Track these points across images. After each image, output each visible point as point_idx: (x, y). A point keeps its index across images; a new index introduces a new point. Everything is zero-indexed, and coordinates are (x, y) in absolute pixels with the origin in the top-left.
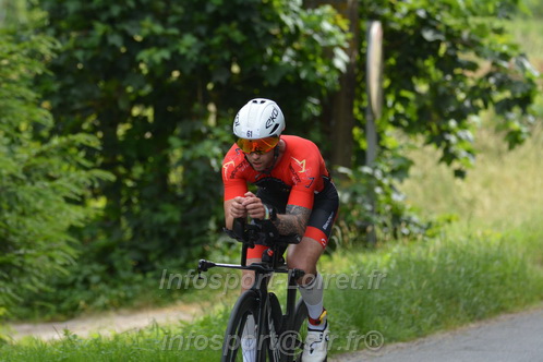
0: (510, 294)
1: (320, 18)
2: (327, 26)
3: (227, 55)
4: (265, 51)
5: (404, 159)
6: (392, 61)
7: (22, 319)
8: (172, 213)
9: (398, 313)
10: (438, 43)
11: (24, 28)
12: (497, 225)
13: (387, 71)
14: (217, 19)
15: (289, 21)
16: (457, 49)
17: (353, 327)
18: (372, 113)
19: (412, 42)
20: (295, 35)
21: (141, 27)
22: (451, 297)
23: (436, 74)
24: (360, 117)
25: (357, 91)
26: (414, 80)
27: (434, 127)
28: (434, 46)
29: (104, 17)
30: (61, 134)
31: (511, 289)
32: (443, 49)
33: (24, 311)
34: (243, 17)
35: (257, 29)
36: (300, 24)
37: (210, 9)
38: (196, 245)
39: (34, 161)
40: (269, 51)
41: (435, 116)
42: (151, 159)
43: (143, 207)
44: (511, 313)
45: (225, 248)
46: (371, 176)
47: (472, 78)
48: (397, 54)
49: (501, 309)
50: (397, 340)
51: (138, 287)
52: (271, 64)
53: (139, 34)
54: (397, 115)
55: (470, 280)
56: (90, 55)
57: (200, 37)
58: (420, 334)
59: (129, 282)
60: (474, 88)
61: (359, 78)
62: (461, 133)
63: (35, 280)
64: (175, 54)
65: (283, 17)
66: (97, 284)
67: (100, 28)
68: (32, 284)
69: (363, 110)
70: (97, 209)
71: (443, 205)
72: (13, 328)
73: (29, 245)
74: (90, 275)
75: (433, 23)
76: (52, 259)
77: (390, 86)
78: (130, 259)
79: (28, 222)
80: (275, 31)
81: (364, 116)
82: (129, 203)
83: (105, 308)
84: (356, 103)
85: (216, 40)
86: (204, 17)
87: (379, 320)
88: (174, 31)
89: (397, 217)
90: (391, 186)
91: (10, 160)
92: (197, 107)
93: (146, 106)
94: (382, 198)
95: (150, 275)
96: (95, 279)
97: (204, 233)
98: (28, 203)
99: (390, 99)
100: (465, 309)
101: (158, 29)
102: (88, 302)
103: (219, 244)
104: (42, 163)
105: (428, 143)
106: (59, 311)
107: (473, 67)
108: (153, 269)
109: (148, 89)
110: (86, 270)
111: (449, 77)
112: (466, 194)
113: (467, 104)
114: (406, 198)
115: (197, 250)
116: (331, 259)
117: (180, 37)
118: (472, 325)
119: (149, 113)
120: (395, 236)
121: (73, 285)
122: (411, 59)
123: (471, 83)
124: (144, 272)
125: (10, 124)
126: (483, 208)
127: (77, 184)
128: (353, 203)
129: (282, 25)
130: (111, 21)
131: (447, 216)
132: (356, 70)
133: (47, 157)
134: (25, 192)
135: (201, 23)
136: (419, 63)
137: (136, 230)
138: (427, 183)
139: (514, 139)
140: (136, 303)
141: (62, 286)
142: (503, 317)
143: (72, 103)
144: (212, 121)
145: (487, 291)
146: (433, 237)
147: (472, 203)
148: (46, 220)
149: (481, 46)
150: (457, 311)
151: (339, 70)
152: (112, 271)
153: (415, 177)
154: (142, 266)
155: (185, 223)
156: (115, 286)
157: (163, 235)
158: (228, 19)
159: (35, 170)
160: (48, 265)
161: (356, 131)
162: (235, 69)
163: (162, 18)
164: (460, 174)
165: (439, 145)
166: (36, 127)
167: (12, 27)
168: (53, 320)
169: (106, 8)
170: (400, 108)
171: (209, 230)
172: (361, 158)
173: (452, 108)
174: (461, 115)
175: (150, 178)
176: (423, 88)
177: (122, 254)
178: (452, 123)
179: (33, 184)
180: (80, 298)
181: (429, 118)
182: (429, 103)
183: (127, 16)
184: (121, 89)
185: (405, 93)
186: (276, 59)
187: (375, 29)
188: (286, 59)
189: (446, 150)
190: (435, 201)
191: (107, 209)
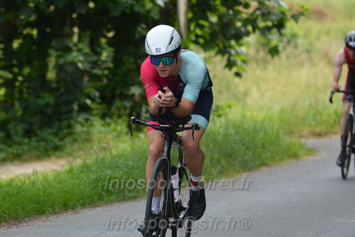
0: (268, 154)
6: (194, 1)
8: (49, 99)
12: (261, 109)
13: (190, 7)
22: (231, 156)
23: (222, 9)
25: (171, 20)
26: (209, 14)
27: (221, 45)
31: (269, 151)
38: (65, 120)
41: (221, 37)
42: (35, 63)
43: (29, 94)
44: (270, 166)
45: (84, 122)
47: (245, 13)
49: (263, 164)
51: (26, 147)
54: (197, 36)
55: (244, 145)
59: (20, 144)
60: (246, 19)
61: (173, 12)
62: (238, 48)
71: (226, 95)
77: (192, 17)
78: (21, 128)
82: (21, 92)
83: (4, 160)
92: (66, 29)
93: (33, 28)
95: (34, 139)
97: (70, 111)
99: (192, 26)
100: (240, 163)
103: (80, 119)
105: (217, 54)
107: (247, 6)
108: (36, 135)
109: (33, 18)
111: (231, 12)
112: (241, 89)
113: (243, 29)
115: (65, 123)
118: (244, 174)
119: (35, 32)
123: (244, 16)
124: (30, 137)
126: (252, 98)
131: (228, 103)
132: (170, 7)
136: (212, 2)
137: (25, 109)
139: (274, 51)
140: (25, 157)
142: (264, 169)
144: (75, 39)
145: (254, 153)
146: (219, 116)
147: (246, 94)
150: (234, 165)
151: (159, 6)
152: (8, 136)
154: (29, 133)
155: (57, 105)
156: (10, 146)
157: (42, 113)
162: (91, 5)
164: (238, 74)
165: (224, 56)
170: (199, 32)
171: (73, 110)
173: (233, 32)
174: (238, 37)
175: (35, 75)
176: (214, 19)
177: (16, 126)
178: (233, 42)
181: (217, 38)
182: (217, 28)
184: (17, 17)
185: (202, 22)
189: (229, 60)
191: (6, 95)
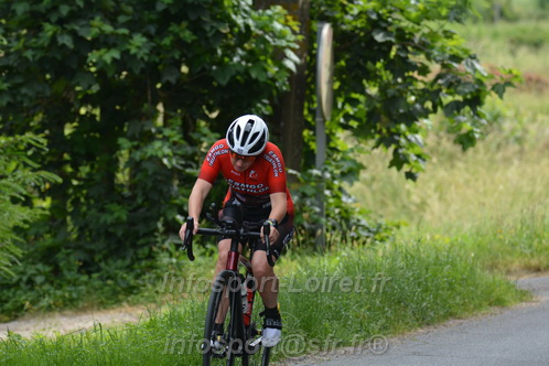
0: (458, 300)
1: (271, 18)
2: (278, 26)
3: (176, 56)
4: (215, 51)
5: (354, 161)
6: (343, 63)
8: (120, 213)
9: (347, 317)
10: (389, 45)
13: (337, 73)
14: (167, 18)
15: (240, 21)
16: (408, 51)
17: (301, 331)
18: (323, 116)
19: (363, 44)
20: (246, 34)
21: (91, 26)
22: (399, 302)
23: (387, 76)
24: (310, 118)
25: (308, 92)
26: (365, 83)
27: (384, 130)
28: (385, 48)
29: (54, 19)
30: (9, 133)
31: (459, 294)
32: (393, 52)
34: (193, 17)
35: (207, 28)
36: (251, 23)
37: (160, 7)
38: (143, 245)
40: (219, 52)
41: (384, 118)
42: (98, 159)
43: (89, 207)
45: (172, 249)
46: (320, 178)
47: (422, 82)
48: (347, 56)
49: (450, 315)
51: (83, 288)
52: (220, 64)
53: (90, 33)
54: (347, 117)
55: (420, 284)
56: (40, 55)
57: (150, 37)
59: (74, 283)
60: (424, 91)
61: (309, 80)
62: (409, 136)
64: (125, 53)
65: (233, 16)
66: (42, 284)
67: (49, 29)
69: (312, 112)
70: (43, 209)
71: (392, 208)
74: (34, 275)
75: (384, 25)
77: (340, 88)
78: (75, 259)
80: (225, 29)
81: (314, 118)
82: (77, 202)
83: (49, 308)
84: (306, 104)
85: (167, 41)
86: (153, 16)
87: (327, 324)
89: (346, 216)
90: (340, 189)
92: (146, 107)
93: (94, 107)
94: (331, 200)
95: (95, 275)
96: (39, 279)
97: (152, 232)
99: (340, 102)
100: (414, 314)
101: (108, 28)
102: (33, 303)
103: (166, 245)
105: (377, 146)
106: (3, 311)
107: (424, 71)
108: (99, 270)
109: (95, 88)
110: (31, 271)
111: (400, 80)
112: (415, 198)
113: (418, 106)
114: (355, 201)
115: (143, 251)
117: (130, 37)
119: (97, 112)
120: (344, 239)
121: (17, 285)
122: (361, 62)
123: (421, 86)
124: (89, 273)
126: (432, 212)
127: (24, 185)
128: (302, 204)
129: (233, 24)
130: (61, 22)
131: (396, 222)
132: (306, 72)
135: (151, 22)
136: (369, 65)
137: (81, 229)
138: (376, 186)
139: (466, 141)
140: (81, 304)
141: (6, 286)
142: (451, 322)
143: (21, 102)
144: (160, 121)
145: (435, 298)
146: (382, 240)
147: (422, 205)
149: (432, 48)
150: (405, 316)
151: (289, 71)
152: (57, 271)
153: (365, 181)
154: (87, 267)
155: (131, 223)
156: (60, 287)
157: (109, 235)
158: (179, 19)
161: (306, 133)
162: (185, 69)
163: (111, 18)
164: (410, 176)
165: (388, 147)
169: (55, 8)
170: (349, 110)
171: (156, 230)
172: (311, 159)
173: (402, 111)
174: (410, 118)
175: (98, 178)
176: (373, 90)
177: (68, 255)
178: (403, 127)
180: (25, 298)
181: (378, 120)
182: (379, 105)
183: (75, 16)
184: (70, 88)
185: (354, 95)
186: (226, 59)
187: (326, 30)
188: (236, 59)
189: (396, 153)
190: (384, 204)
191: (52, 208)
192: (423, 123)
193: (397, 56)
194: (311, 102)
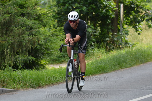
0: (149, 58)
1: (111, 2)
3: (92, 11)
4: (100, 10)
5: (127, 30)
6: (125, 12)
7: (52, 64)
9: (127, 62)
10: (134, 7)
11: (52, 6)
12: (147, 44)
13: (124, 13)
14: (90, 3)
15: (105, 3)
16: (138, 9)
17: (118, 65)
18: (121, 22)
19: (129, 8)
20: (106, 6)
21: (75, 5)
23: (134, 14)
24: (119, 23)
25: (118, 17)
26: (130, 15)
27: (134, 25)
28: (134, 8)
29: (68, 3)
30: (59, 27)
32: (136, 9)
33: (52, 62)
34: (95, 3)
35: (98, 5)
36: (107, 4)
37: (89, 1)
39: (54, 32)
40: (101, 10)
41: (134, 22)
45: (92, 49)
46: (121, 35)
48: (126, 10)
49: (148, 61)
50: (127, 68)
52: (101, 12)
53: (75, 6)
54: (126, 22)
55: (141, 55)
57: (87, 7)
58: (131, 66)
60: (142, 17)
61: (119, 15)
62: (139, 26)
63: (54, 56)
64: (82, 10)
65: (103, 3)
66: (66, 57)
67: (67, 5)
68: (53, 57)
69: (119, 21)
71: (136, 40)
72: (50, 65)
73: (53, 49)
75: (133, 4)
76: (57, 52)
77: (125, 17)
79: (53, 45)
80: (102, 5)
81: (120, 22)
84: (118, 20)
85: (90, 8)
86: (87, 3)
87: (123, 63)
88: (82, 6)
89: (126, 43)
90: (125, 36)
91: (49, 32)
94: (123, 39)
96: (66, 56)
98: (53, 41)
99: (125, 19)
100: (140, 61)
101: (79, 5)
103: (91, 48)
104: (55, 33)
105: (133, 28)
106: (59, 62)
107: (142, 13)
111: (137, 15)
112: (141, 38)
113: (140, 20)
114: (128, 39)
116: (113, 52)
117: (83, 7)
118: (142, 64)
120: (126, 47)
121: (62, 57)
122: (129, 11)
123: (141, 16)
125: (49, 25)
126: (144, 41)
127: (62, 37)
128: (118, 40)
129: (103, 4)
130: (69, 4)
131: (137, 43)
132: (118, 14)
133: (56, 32)
134: (52, 39)
135: (87, 4)
136: (131, 12)
138: (133, 36)
139: (150, 27)
141: (60, 57)
142: (148, 63)
143: (62, 20)
144: (89, 24)
145: (145, 58)
146: (134, 47)
147: (142, 40)
148: (56, 44)
149: (143, 8)
153: (130, 35)
158: (93, 4)
159: (54, 34)
160: (57, 53)
161: (118, 26)
162: (94, 13)
163: (79, 3)
164: (139, 34)
165: (135, 28)
166: (54, 25)
167: (50, 5)
168: (58, 64)
169: (68, 1)
171: (88, 46)
172: (119, 31)
173: (137, 21)
174: (139, 22)
176: (131, 17)
178: (137, 24)
179: (53, 37)
181: (133, 23)
182: (133, 20)
183: (72, 3)
185: (128, 18)
187: (122, 5)
188: (104, 11)
190: (134, 39)
192: (142, 23)
193: (136, 10)
194: (119, 19)
